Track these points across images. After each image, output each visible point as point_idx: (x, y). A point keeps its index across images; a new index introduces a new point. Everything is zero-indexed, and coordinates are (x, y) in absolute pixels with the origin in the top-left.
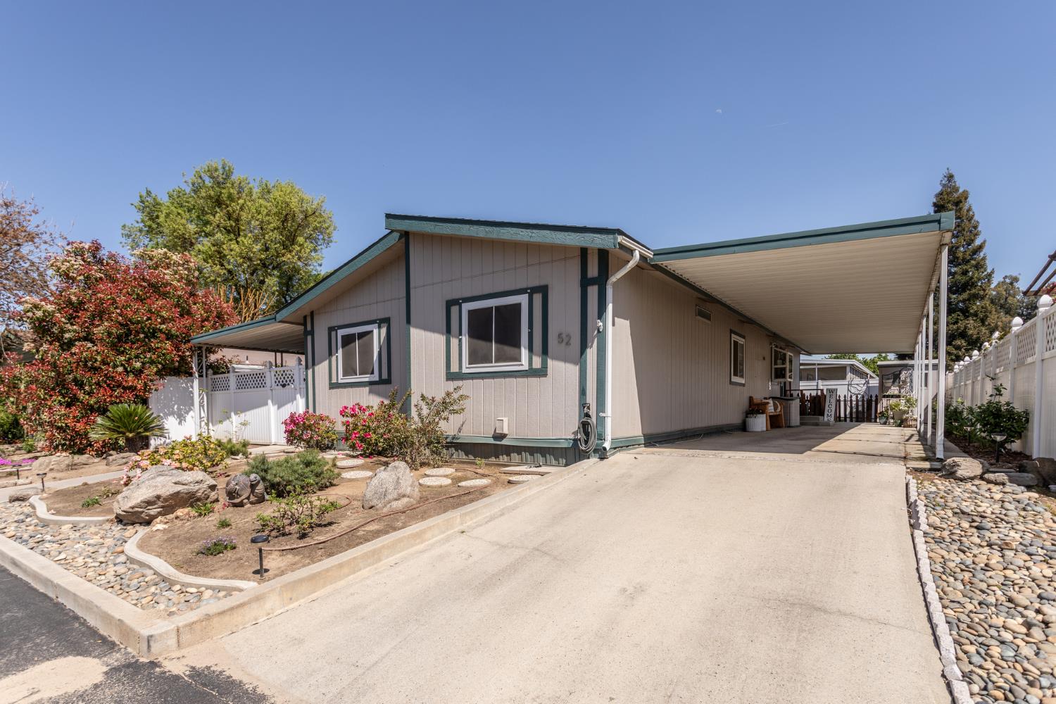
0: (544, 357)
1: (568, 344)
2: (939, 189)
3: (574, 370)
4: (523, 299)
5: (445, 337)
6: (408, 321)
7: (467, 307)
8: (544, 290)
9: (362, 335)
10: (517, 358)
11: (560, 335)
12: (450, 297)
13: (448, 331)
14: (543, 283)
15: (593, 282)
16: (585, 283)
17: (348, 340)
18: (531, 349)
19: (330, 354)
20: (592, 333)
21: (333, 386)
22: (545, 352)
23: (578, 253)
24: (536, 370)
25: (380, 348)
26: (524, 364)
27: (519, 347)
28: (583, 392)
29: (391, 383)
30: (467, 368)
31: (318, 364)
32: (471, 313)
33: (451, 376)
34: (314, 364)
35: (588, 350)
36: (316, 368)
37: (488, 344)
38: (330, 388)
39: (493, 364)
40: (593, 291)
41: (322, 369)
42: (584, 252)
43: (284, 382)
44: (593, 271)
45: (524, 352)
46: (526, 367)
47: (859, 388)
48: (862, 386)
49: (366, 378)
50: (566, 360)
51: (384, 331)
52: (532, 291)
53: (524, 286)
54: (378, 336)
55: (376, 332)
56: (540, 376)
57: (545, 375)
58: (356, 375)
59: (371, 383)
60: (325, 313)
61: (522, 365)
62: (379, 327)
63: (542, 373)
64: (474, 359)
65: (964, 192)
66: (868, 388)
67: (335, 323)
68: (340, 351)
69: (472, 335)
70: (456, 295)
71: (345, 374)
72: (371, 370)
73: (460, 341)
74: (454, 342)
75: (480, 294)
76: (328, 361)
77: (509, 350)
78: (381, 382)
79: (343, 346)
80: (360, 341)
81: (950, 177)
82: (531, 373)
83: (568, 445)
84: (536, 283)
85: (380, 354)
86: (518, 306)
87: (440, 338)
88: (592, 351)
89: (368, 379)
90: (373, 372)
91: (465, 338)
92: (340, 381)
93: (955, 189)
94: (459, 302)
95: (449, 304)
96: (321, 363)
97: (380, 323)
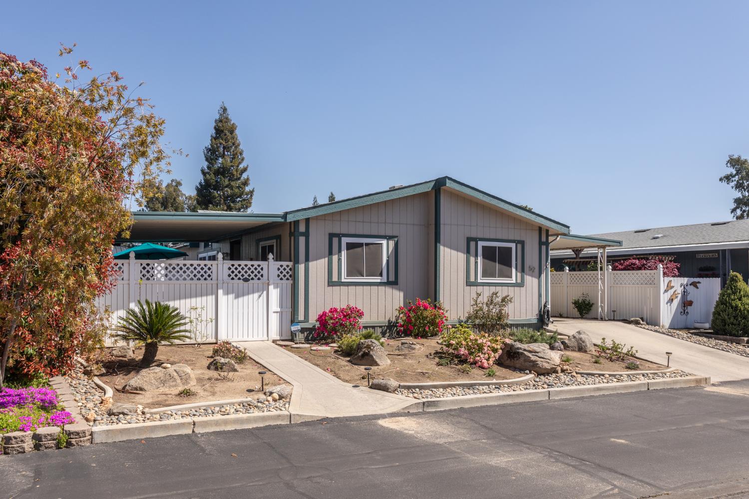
1: (533, 271)
3: (536, 281)
4: (513, 245)
5: (465, 255)
7: (481, 244)
8: (522, 243)
9: (367, 244)
10: (510, 277)
11: (530, 267)
12: (469, 236)
13: (468, 252)
14: (522, 239)
15: (543, 243)
16: (541, 243)
17: (350, 246)
18: (516, 269)
19: (331, 253)
20: (544, 267)
21: (331, 283)
22: (523, 271)
23: (538, 228)
25: (388, 257)
28: (540, 296)
29: (398, 284)
30: (480, 279)
31: (313, 260)
32: (483, 247)
33: (469, 284)
34: (307, 260)
35: (542, 275)
36: (310, 264)
38: (329, 285)
39: (497, 279)
40: (544, 248)
41: (318, 267)
42: (540, 229)
43: (246, 276)
44: (544, 239)
45: (514, 270)
46: (514, 281)
49: (375, 279)
50: (532, 276)
51: (392, 243)
52: (517, 242)
53: (513, 238)
54: (386, 247)
55: (384, 244)
56: (520, 287)
57: (523, 286)
58: (364, 276)
59: (380, 284)
62: (388, 240)
63: (520, 285)
64: (485, 274)
67: (337, 231)
68: (344, 253)
69: (485, 257)
70: (474, 235)
71: (349, 274)
72: (381, 271)
73: (476, 263)
74: (472, 259)
75: (488, 237)
76: (327, 259)
77: (505, 268)
78: (388, 283)
79: (347, 249)
80: (367, 249)
82: (516, 285)
83: (535, 322)
84: (518, 239)
85: (388, 261)
86: (510, 249)
87: (462, 256)
88: (543, 276)
89: (377, 280)
90: (381, 275)
91: (480, 259)
92: (343, 280)
93: (227, 120)
94: (476, 240)
95: (469, 240)
96: (316, 260)
97: (389, 238)
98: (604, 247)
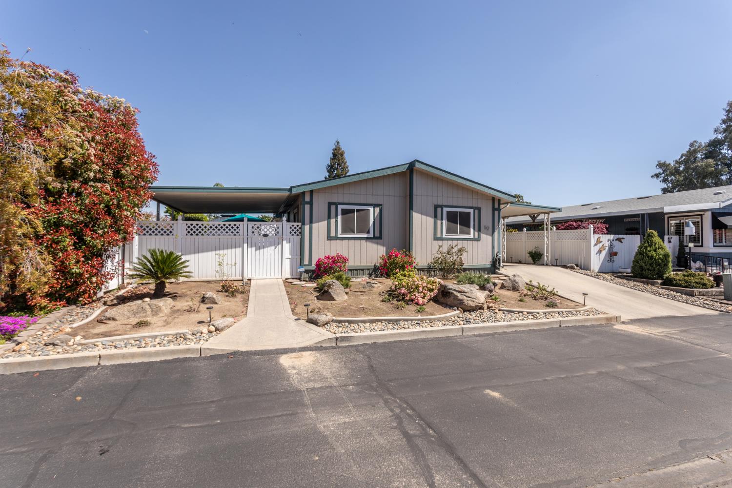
0: (479, 233)
1: (488, 230)
3: (490, 238)
4: (471, 211)
5: (433, 219)
6: (411, 208)
7: (445, 210)
8: (479, 209)
9: (358, 211)
10: (469, 233)
11: (485, 226)
12: (436, 203)
13: (435, 216)
14: (479, 206)
15: (496, 209)
16: (494, 209)
17: (344, 212)
18: (474, 229)
19: (329, 217)
20: (496, 227)
21: (329, 238)
22: (479, 230)
23: (491, 198)
24: (476, 239)
25: (374, 219)
26: (472, 236)
27: (469, 227)
28: (493, 247)
29: (381, 239)
30: (445, 235)
31: (316, 222)
32: (448, 212)
33: (436, 238)
34: (311, 222)
36: (314, 225)
37: (456, 225)
38: (328, 240)
39: (458, 235)
40: (496, 213)
41: (320, 228)
42: (493, 199)
44: (496, 206)
45: (472, 230)
46: (472, 237)
50: (487, 234)
51: (377, 210)
52: (475, 208)
53: (471, 206)
54: (373, 213)
55: (371, 210)
56: (477, 241)
57: (480, 241)
58: (355, 233)
59: (367, 239)
60: (325, 193)
62: (374, 207)
63: (478, 239)
64: (448, 232)
68: (339, 218)
69: (449, 220)
70: (440, 203)
71: (344, 231)
72: (368, 230)
73: (442, 223)
74: (439, 222)
75: (452, 205)
76: (326, 222)
77: (465, 228)
78: (375, 238)
79: (342, 215)
80: (358, 213)
81: (338, 143)
82: (474, 240)
83: (489, 266)
84: (476, 206)
85: (374, 222)
86: (469, 214)
87: (430, 220)
88: (496, 233)
89: (365, 235)
90: (368, 232)
91: (445, 222)
92: (339, 236)
93: (340, 149)
94: (442, 207)
95: (436, 207)
96: (318, 222)
97: (375, 206)
98: (548, 213)
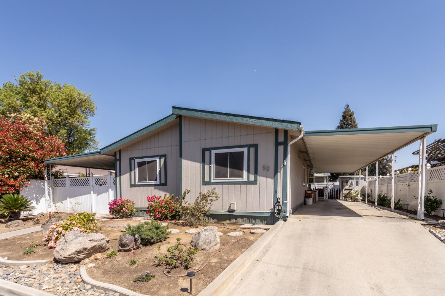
0: (256, 175)
1: (268, 170)
2: (344, 110)
3: (271, 181)
4: (245, 150)
5: (201, 165)
6: (181, 156)
7: (214, 152)
8: (256, 146)
9: (149, 162)
10: (242, 176)
11: (264, 167)
12: (204, 147)
13: (204, 162)
14: (255, 143)
15: (281, 144)
16: (277, 144)
17: (140, 165)
18: (248, 171)
19: (131, 170)
20: (280, 165)
21: (131, 186)
22: (256, 172)
24: (251, 181)
25: (161, 168)
26: (245, 179)
27: (242, 170)
28: (275, 192)
29: (167, 185)
30: (214, 180)
31: (123, 175)
32: (216, 155)
33: (204, 183)
34: (120, 175)
35: (279, 174)
36: (122, 177)
37: (226, 168)
38: (130, 187)
39: (229, 178)
40: (281, 148)
41: (125, 178)
42: (277, 131)
43: (101, 183)
44: (281, 139)
45: (245, 173)
47: (331, 186)
48: (332, 185)
49: (153, 183)
50: (267, 177)
51: (163, 160)
52: (249, 146)
53: (245, 144)
54: (159, 163)
55: (158, 161)
56: (253, 184)
57: (256, 184)
58: (147, 181)
59: (155, 185)
60: (128, 151)
61: (244, 179)
62: (160, 159)
63: (255, 182)
64: (218, 175)
65: (352, 112)
66: (334, 186)
67: (133, 156)
68: (137, 169)
69: (217, 164)
70: (208, 146)
71: (140, 180)
72: (156, 178)
73: (210, 167)
74: (207, 167)
75: (221, 147)
76: (129, 173)
77: (236, 171)
78: (161, 184)
79: (138, 167)
80: (149, 165)
81: (348, 106)
82: (249, 183)
83: (268, 215)
84: (252, 143)
85: (160, 171)
86: (242, 153)
87: (199, 166)
90: (156, 180)
91: (213, 166)
92: (136, 184)
93: (349, 111)
94: (209, 150)
95: (204, 150)
96: (125, 174)
97: (161, 157)
